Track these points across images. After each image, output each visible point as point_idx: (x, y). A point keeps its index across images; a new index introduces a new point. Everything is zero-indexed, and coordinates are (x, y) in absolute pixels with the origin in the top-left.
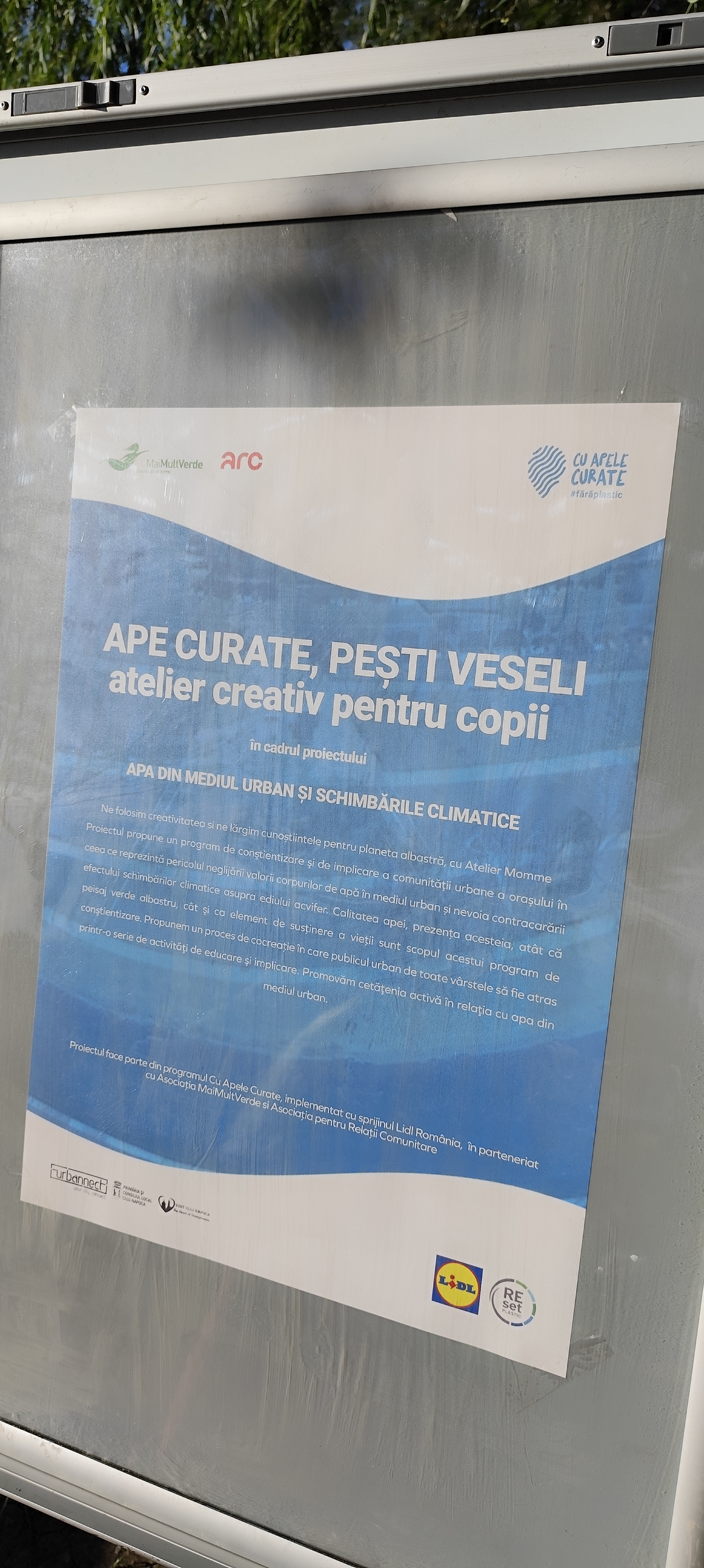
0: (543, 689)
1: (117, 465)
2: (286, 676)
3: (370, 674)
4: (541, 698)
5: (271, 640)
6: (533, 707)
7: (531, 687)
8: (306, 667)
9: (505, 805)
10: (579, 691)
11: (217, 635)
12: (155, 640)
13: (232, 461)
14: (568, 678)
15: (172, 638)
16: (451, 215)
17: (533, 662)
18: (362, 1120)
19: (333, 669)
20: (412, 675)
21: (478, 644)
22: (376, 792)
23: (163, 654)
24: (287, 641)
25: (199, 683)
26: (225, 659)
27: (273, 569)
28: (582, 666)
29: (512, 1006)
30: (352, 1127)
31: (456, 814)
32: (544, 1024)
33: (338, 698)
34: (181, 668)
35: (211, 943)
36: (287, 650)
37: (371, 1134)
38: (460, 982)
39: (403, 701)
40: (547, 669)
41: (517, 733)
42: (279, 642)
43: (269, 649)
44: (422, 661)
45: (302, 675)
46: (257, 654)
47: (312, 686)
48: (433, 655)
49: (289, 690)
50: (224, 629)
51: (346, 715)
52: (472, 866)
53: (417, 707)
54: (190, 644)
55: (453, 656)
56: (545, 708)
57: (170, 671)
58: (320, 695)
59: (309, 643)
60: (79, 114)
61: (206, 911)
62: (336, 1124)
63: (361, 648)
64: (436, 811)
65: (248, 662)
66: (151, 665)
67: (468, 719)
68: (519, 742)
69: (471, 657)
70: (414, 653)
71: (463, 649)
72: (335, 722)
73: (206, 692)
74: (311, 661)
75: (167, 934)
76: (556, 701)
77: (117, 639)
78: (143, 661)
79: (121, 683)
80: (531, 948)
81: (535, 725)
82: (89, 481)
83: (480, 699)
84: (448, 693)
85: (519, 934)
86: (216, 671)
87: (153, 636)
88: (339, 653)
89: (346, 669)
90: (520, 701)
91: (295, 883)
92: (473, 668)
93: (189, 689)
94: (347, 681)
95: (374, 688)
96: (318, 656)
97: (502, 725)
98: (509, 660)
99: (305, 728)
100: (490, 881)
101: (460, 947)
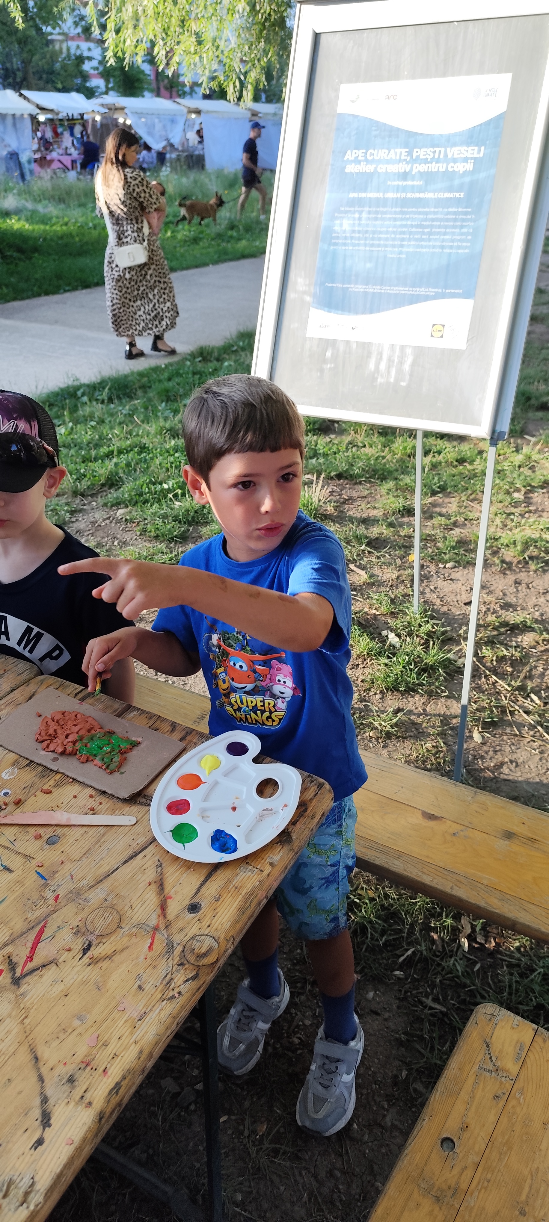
0: (472, 156)
2: (400, 161)
3: (425, 157)
4: (471, 159)
5: (396, 150)
6: (469, 161)
7: (470, 156)
8: (406, 158)
9: (459, 190)
10: (481, 155)
11: (380, 151)
13: (388, 98)
14: (479, 152)
15: (366, 153)
16: (456, 23)
17: (470, 148)
18: (414, 289)
19: (414, 157)
20: (437, 156)
21: (455, 145)
22: (424, 192)
23: (363, 158)
24: (401, 150)
25: (374, 166)
26: (382, 158)
27: (398, 129)
28: (483, 148)
29: (459, 247)
30: (411, 292)
31: (447, 195)
32: (467, 251)
33: (415, 166)
34: (368, 162)
35: (372, 245)
36: (401, 153)
37: (416, 293)
38: (444, 244)
39: (434, 163)
40: (474, 150)
41: (464, 169)
42: (398, 151)
43: (396, 153)
44: (440, 152)
45: (405, 160)
46: (392, 155)
47: (408, 163)
48: (443, 150)
49: (401, 164)
50: (383, 148)
51: (417, 170)
52: (450, 210)
53: (437, 165)
54: (372, 154)
55: (448, 149)
56: (473, 161)
57: (365, 163)
58: (410, 165)
59: (407, 150)
61: (371, 236)
62: (406, 292)
63: (423, 150)
64: (441, 195)
65: (389, 158)
66: (359, 162)
67: (452, 167)
68: (465, 172)
69: (453, 149)
70: (437, 150)
71: (452, 147)
72: (413, 173)
73: (376, 168)
74: (407, 155)
75: (358, 245)
76: (475, 159)
77: (349, 156)
78: (357, 161)
79: (349, 169)
80: (465, 230)
81: (469, 166)
82: (344, 107)
83: (455, 161)
84: (446, 160)
85: (462, 227)
86: (379, 161)
87: (360, 153)
88: (416, 152)
89: (418, 157)
90: (466, 160)
91: (398, 223)
92: (454, 152)
93: (370, 168)
94: (417, 160)
95: (426, 161)
96: (410, 153)
97: (460, 168)
98: (463, 148)
99: (405, 176)
100: (455, 213)
101: (445, 234)
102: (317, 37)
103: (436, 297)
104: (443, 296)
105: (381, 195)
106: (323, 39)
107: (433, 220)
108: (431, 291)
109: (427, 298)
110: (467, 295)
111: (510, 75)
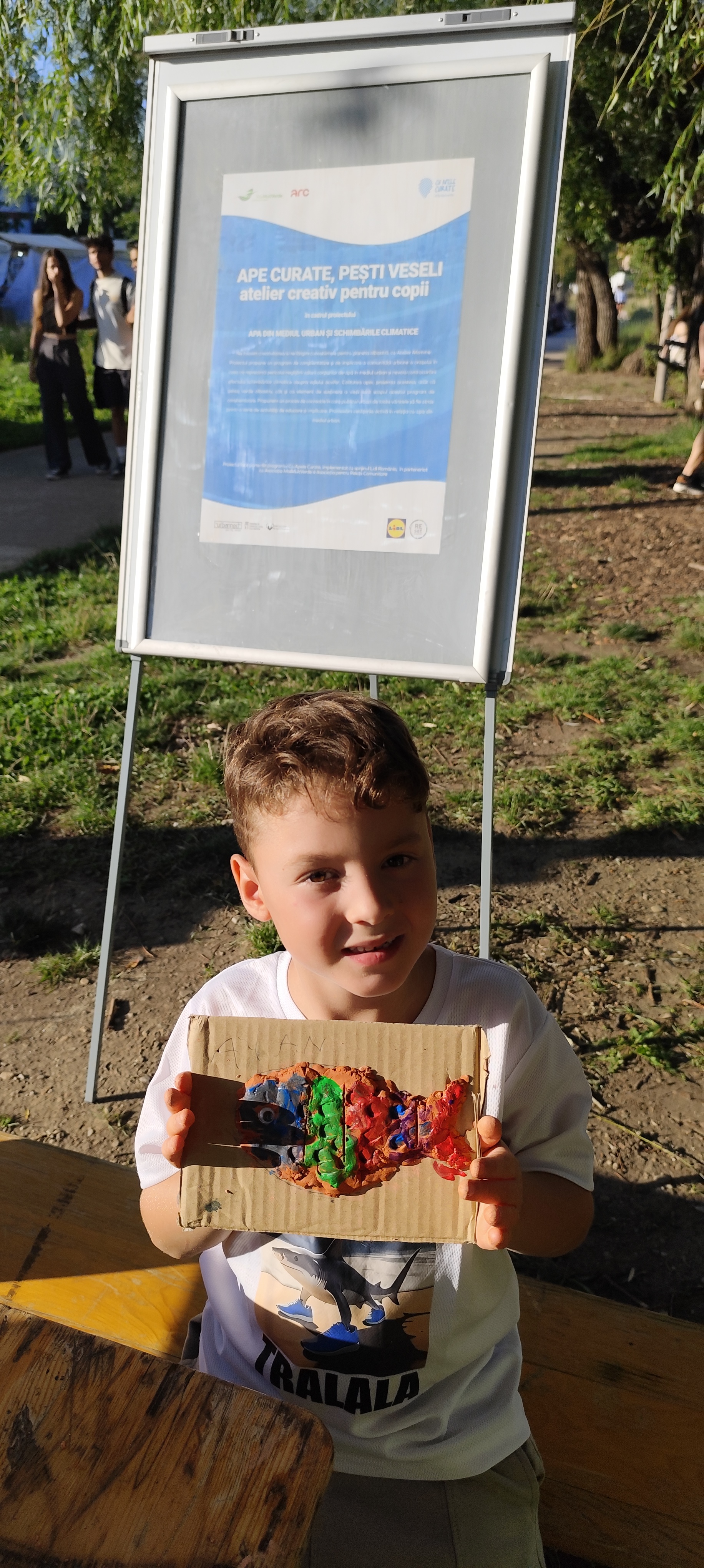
0: (426, 275)
1: (243, 199)
2: (319, 284)
3: (356, 278)
4: (425, 279)
5: (314, 268)
6: (422, 283)
7: (422, 275)
8: (329, 279)
9: (412, 325)
10: (440, 273)
11: (290, 269)
12: (261, 275)
13: (296, 193)
14: (436, 269)
15: (269, 273)
17: (423, 264)
18: (356, 469)
19: (341, 278)
20: (374, 276)
21: (400, 259)
22: (358, 328)
23: (265, 280)
24: (320, 268)
25: (282, 291)
26: (293, 280)
27: (314, 238)
28: (441, 264)
29: (417, 407)
30: (352, 473)
31: (394, 332)
32: (429, 412)
33: (343, 290)
34: (273, 285)
35: (288, 406)
36: (321, 272)
37: (360, 474)
38: (396, 402)
39: (371, 287)
40: (428, 267)
41: (417, 295)
42: (317, 269)
43: (313, 273)
44: (378, 270)
45: (328, 282)
46: (308, 275)
47: (332, 286)
48: (382, 267)
49: (322, 288)
50: (293, 265)
51: (347, 297)
52: (400, 353)
53: (376, 289)
54: (277, 275)
55: (390, 266)
56: (427, 282)
57: (269, 287)
58: (336, 290)
59: (330, 268)
60: (228, 44)
61: (286, 392)
62: (344, 473)
63: (353, 267)
64: (385, 332)
65: (303, 279)
66: (260, 286)
67: (398, 292)
68: (416, 298)
69: (398, 265)
70: (374, 267)
71: (394, 263)
72: (342, 301)
73: (285, 295)
74: (331, 276)
75: (267, 406)
76: (431, 280)
77: (243, 276)
78: (256, 284)
79: (246, 295)
80: (424, 382)
81: (423, 290)
82: (230, 207)
83: (401, 282)
84: (389, 282)
85: (419, 377)
86: (289, 285)
87: (260, 273)
88: (344, 271)
89: (347, 277)
90: (417, 281)
91: (326, 373)
92: (398, 270)
93: (276, 294)
94: (347, 282)
95: (358, 284)
96: (334, 272)
97: (411, 292)
98: (413, 265)
99: (329, 305)
100: (407, 357)
101: (396, 387)
102: (182, 106)
103: (391, 479)
104: (400, 477)
105: (296, 333)
106: (192, 110)
107: (376, 368)
108: (382, 471)
109: (377, 481)
110: (435, 474)
111: (471, 161)
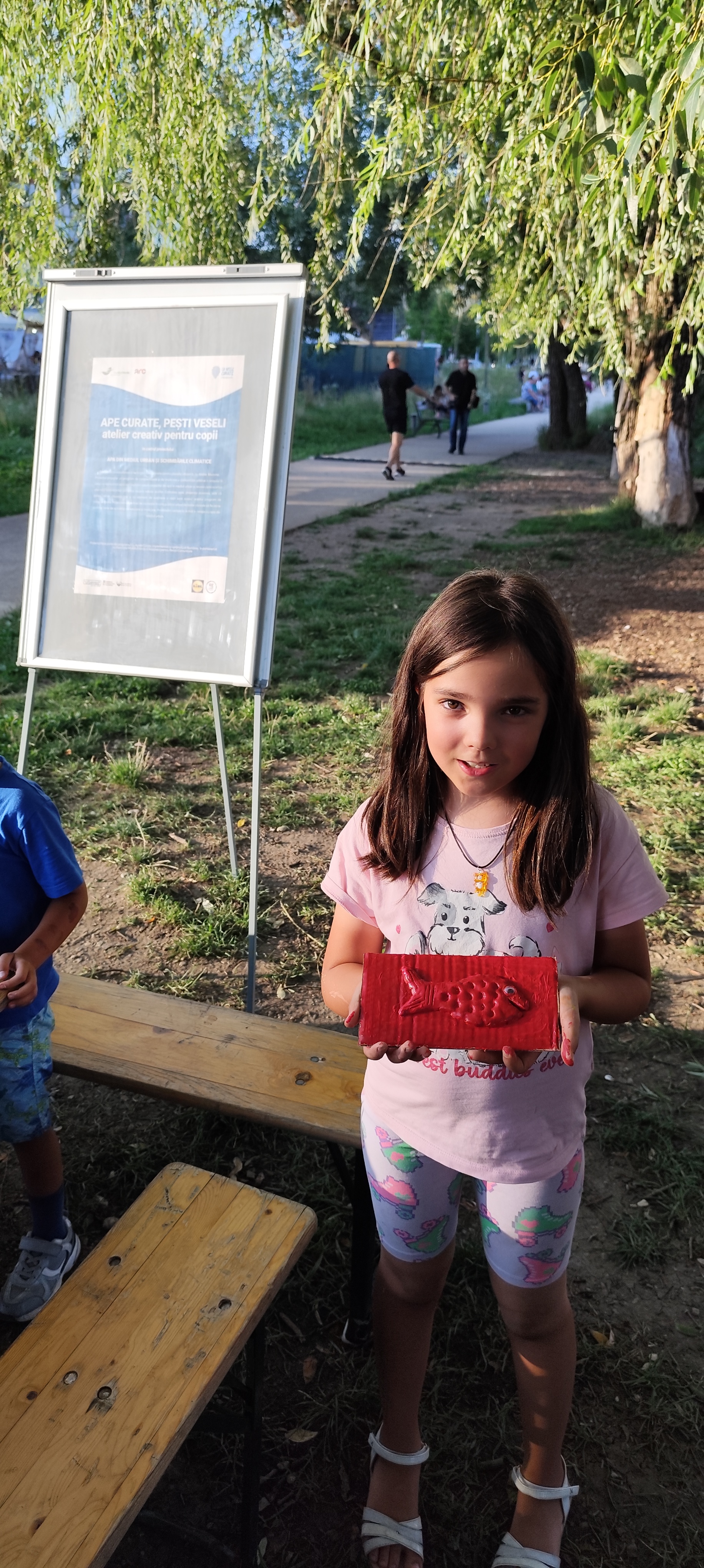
0: (216, 426)
1: (105, 373)
2: (151, 429)
3: (174, 426)
4: (216, 429)
5: (148, 419)
6: (214, 431)
7: (213, 426)
8: (157, 426)
9: (208, 457)
10: (224, 426)
11: (133, 419)
13: (137, 371)
14: (222, 423)
15: (120, 421)
17: (214, 420)
18: (173, 548)
19: (165, 426)
20: (185, 426)
21: (201, 416)
22: (176, 458)
23: (118, 426)
24: (152, 419)
25: (128, 433)
26: (135, 426)
27: (149, 400)
28: (225, 420)
29: (211, 509)
30: (170, 550)
31: (197, 461)
32: (218, 512)
33: (166, 434)
34: (122, 429)
36: (152, 422)
37: (175, 551)
38: (198, 506)
39: (183, 432)
40: (217, 421)
41: (211, 438)
42: (150, 420)
43: (148, 422)
44: (187, 422)
45: (157, 428)
46: (144, 423)
47: (159, 431)
48: (190, 420)
49: (153, 432)
50: (135, 417)
51: (168, 438)
52: (200, 474)
53: (186, 434)
54: (126, 422)
55: (195, 420)
56: (217, 431)
57: (120, 430)
58: (161, 433)
59: (158, 419)
60: (96, 277)
62: (164, 551)
63: (172, 420)
64: (191, 461)
65: (142, 426)
66: (115, 429)
67: (199, 436)
68: (211, 441)
69: (199, 420)
70: (185, 420)
71: (197, 418)
72: (165, 440)
73: (130, 436)
74: (159, 424)
76: (219, 429)
77: (105, 423)
78: (112, 428)
79: (106, 435)
80: (215, 493)
81: (214, 436)
82: (97, 378)
83: (201, 430)
84: (194, 429)
85: (212, 490)
86: (133, 429)
87: (115, 421)
88: (167, 422)
89: (168, 426)
90: (211, 430)
91: (155, 486)
92: (200, 422)
93: (125, 435)
94: (168, 429)
95: (175, 430)
96: (161, 422)
97: (207, 437)
98: (208, 420)
99: (158, 443)
100: (205, 478)
101: (197, 496)
102: (68, 314)
103: (193, 555)
104: (200, 554)
105: (137, 460)
106: (74, 317)
107: (186, 484)
108: (189, 549)
109: (186, 556)
110: (223, 552)
111: (243, 357)
